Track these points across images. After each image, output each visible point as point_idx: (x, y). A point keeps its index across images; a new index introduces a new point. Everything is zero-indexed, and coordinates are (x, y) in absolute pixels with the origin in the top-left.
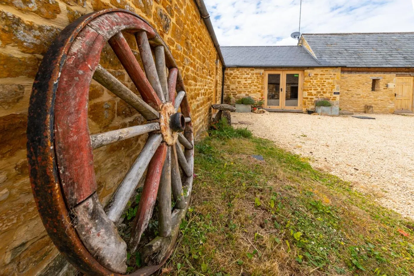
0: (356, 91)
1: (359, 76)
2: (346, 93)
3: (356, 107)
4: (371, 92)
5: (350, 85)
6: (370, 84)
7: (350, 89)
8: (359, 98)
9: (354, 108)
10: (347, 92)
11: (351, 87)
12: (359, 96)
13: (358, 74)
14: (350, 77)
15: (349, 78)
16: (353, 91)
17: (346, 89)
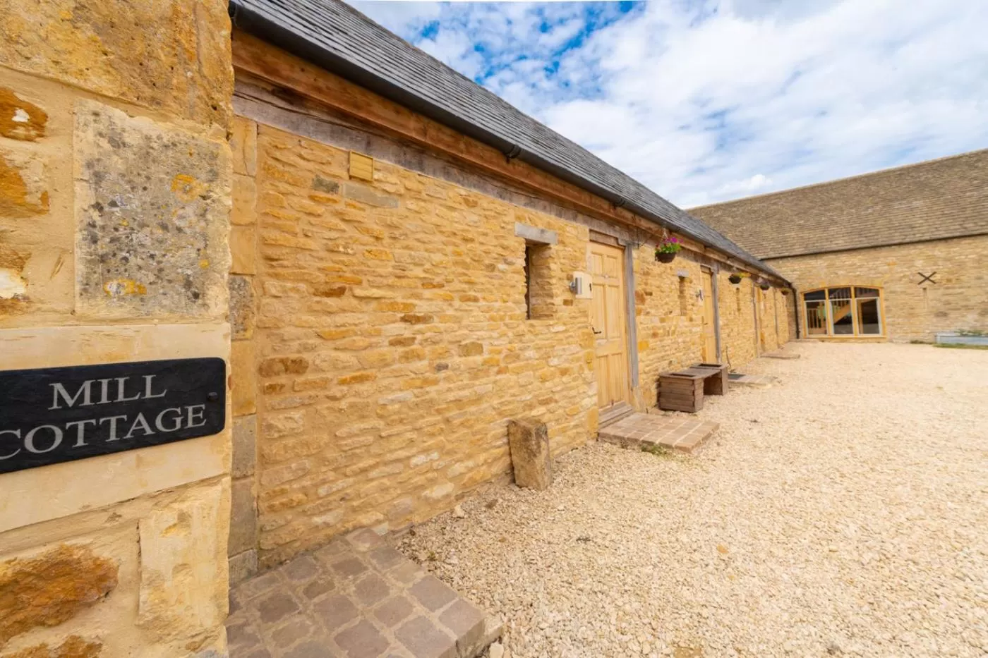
0: (458, 320)
1: (467, 201)
2: (398, 342)
3: (465, 448)
4: (524, 326)
5: (418, 272)
6: (518, 273)
7: (422, 308)
8: (475, 373)
9: (459, 468)
10: (405, 330)
11: (427, 284)
12: (478, 359)
13: (463, 191)
14: (417, 195)
15: (412, 204)
16: (444, 319)
17: (393, 306)
